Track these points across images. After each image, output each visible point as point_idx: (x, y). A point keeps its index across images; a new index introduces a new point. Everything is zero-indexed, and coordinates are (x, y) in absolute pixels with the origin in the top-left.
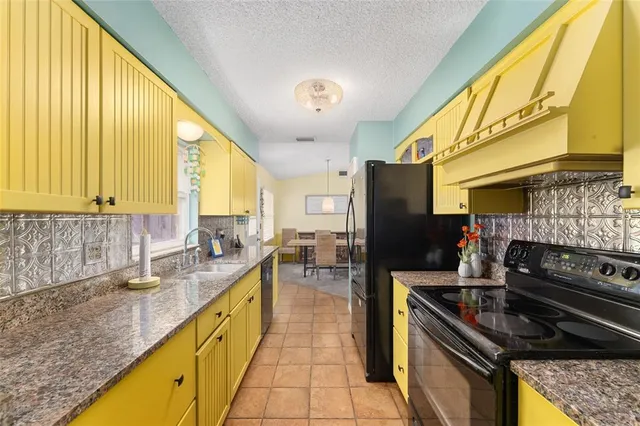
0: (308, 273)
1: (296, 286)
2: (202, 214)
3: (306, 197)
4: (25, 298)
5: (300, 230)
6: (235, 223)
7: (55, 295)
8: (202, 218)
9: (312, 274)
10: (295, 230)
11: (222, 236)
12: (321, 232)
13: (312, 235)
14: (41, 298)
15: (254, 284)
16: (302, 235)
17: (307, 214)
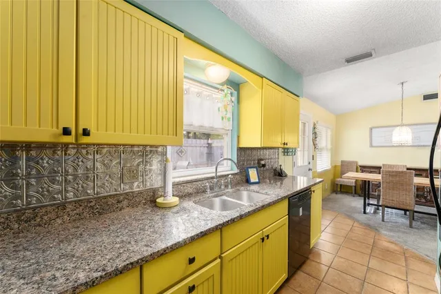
0: (370, 209)
1: (350, 222)
2: (241, 146)
3: (371, 129)
4: (66, 205)
5: (361, 163)
6: (281, 154)
7: (92, 204)
8: (241, 150)
9: (375, 212)
10: (357, 163)
11: (264, 166)
12: (390, 166)
13: (376, 169)
14: (81, 206)
15: (279, 219)
16: (364, 169)
17: (371, 146)
